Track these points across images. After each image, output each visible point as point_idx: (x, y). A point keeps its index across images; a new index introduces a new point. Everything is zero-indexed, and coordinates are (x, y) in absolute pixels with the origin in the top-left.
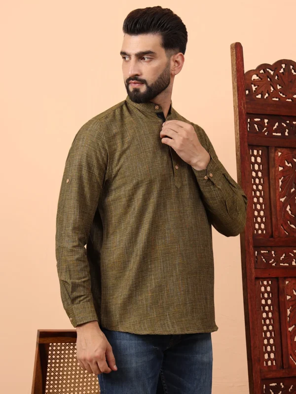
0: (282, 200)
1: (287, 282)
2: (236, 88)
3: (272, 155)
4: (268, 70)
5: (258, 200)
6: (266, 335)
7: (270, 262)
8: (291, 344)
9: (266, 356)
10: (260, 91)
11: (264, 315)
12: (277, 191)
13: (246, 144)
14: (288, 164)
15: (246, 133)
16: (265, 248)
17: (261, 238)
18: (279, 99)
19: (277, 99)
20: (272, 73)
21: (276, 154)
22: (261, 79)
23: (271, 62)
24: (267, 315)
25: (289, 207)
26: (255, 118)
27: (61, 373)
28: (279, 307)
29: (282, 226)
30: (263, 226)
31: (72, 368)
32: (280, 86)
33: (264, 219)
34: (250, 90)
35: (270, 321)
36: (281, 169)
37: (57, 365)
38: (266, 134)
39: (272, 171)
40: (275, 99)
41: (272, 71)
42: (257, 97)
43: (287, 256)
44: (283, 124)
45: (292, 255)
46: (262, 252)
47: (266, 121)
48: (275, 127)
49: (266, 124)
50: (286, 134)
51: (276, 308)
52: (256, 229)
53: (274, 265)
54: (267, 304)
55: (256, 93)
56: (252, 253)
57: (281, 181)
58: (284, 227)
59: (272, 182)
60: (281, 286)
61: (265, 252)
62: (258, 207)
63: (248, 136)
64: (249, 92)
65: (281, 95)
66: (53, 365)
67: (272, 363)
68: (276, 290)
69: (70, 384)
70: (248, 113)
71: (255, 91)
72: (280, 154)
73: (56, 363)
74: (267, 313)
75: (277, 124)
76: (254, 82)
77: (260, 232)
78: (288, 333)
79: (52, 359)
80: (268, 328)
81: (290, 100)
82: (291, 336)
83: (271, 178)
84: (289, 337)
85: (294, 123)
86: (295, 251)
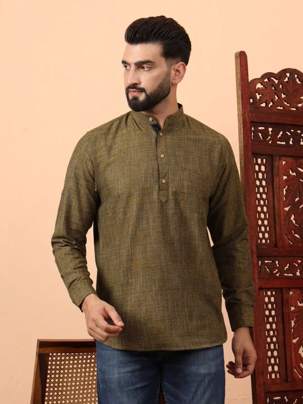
0: (287, 209)
1: (291, 293)
2: (240, 98)
3: (276, 164)
4: (272, 78)
5: (262, 209)
6: (269, 346)
7: (274, 272)
8: (296, 357)
9: (270, 369)
10: (264, 99)
11: (268, 326)
12: (282, 200)
13: (250, 153)
14: (293, 173)
15: (250, 141)
16: (268, 258)
17: (265, 247)
18: (284, 108)
19: (282, 108)
20: (276, 81)
21: (280, 163)
22: (266, 88)
23: (276, 71)
24: (271, 326)
25: (293, 217)
26: (260, 127)
28: (283, 318)
29: (286, 235)
30: (267, 235)
31: (72, 379)
32: (284, 94)
33: (268, 228)
34: (255, 98)
35: (274, 333)
36: (285, 178)
37: (57, 376)
38: (270, 142)
39: (276, 179)
40: (279, 108)
41: (277, 80)
42: (261, 105)
43: (292, 266)
44: (287, 133)
45: (297, 265)
46: (266, 262)
47: (270, 129)
48: (280, 136)
49: (270, 133)
50: (291, 143)
51: (280, 319)
52: (259, 238)
54: (270, 315)
55: (261, 101)
56: (256, 262)
57: (286, 190)
58: (288, 236)
59: (276, 191)
60: (285, 297)
61: (269, 262)
62: (262, 216)
63: (252, 144)
64: (253, 100)
65: (286, 103)
66: (53, 376)
67: (276, 376)
68: (280, 301)
69: (70, 395)
70: (251, 122)
71: (259, 99)
72: (284, 162)
74: (271, 324)
75: (281, 133)
76: (259, 91)
77: (264, 241)
78: (293, 345)
79: (52, 369)
80: (272, 339)
81: (295, 109)
82: (295, 348)
83: (275, 187)
84: (293, 349)
85: (299, 132)
86: (299, 261)
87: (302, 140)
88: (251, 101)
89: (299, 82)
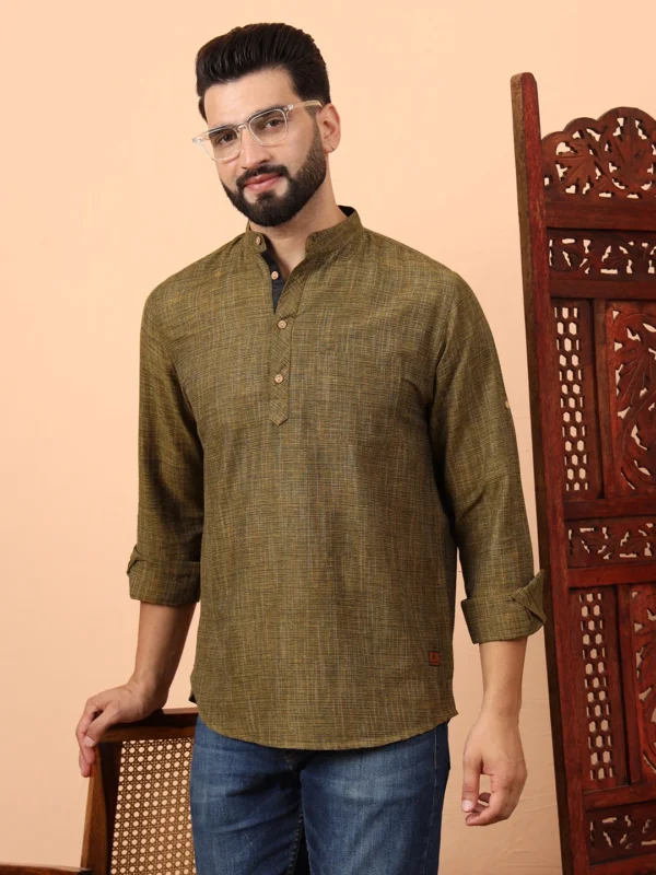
0: (622, 414)
1: (634, 594)
2: (524, 176)
3: (600, 318)
4: (589, 131)
5: (573, 417)
6: (592, 711)
7: (600, 551)
8: (645, 730)
9: (594, 759)
10: (573, 178)
11: (589, 669)
12: (612, 395)
13: (547, 296)
14: (634, 335)
15: (547, 271)
16: (587, 521)
17: (579, 499)
18: (613, 194)
19: (609, 195)
20: (597, 137)
21: (608, 315)
22: (576, 152)
23: (596, 114)
24: (595, 667)
25: (635, 430)
26: (565, 238)
27: (146, 804)
28: (619, 649)
29: (622, 470)
30: (582, 474)
31: (170, 793)
32: (613, 165)
33: (585, 457)
34: (553, 176)
35: (601, 682)
36: (618, 346)
37: (139, 787)
38: (587, 272)
39: (601, 352)
40: (603, 195)
41: (598, 133)
42: (568, 191)
43: (634, 537)
44: (621, 248)
45: (645, 534)
46: (582, 530)
47: (587, 243)
48: (605, 256)
49: (587, 251)
50: (629, 270)
51: (613, 652)
52: (568, 481)
53: (607, 557)
54: (593, 645)
55: (566, 182)
56: (562, 533)
57: (620, 374)
58: (627, 473)
59: (601, 376)
60: (623, 604)
61: (589, 530)
62: (573, 432)
63: (551, 278)
64: (551, 181)
65: (617, 184)
66: (129, 787)
67: (606, 774)
68: (612, 613)
69: (166, 826)
70: (548, 228)
71: (562, 178)
72: (615, 314)
73: (135, 782)
74: (595, 664)
75: (609, 250)
76: (561, 160)
77: (577, 487)
78: (639, 705)
79: (127, 774)
80: (596, 696)
81: (635, 196)
82: (644, 711)
83: (598, 368)
84: (640, 714)
85: (645, 245)
86: (650, 525)
87: (650, 262)
88: (547, 181)
89: (644, 137)
